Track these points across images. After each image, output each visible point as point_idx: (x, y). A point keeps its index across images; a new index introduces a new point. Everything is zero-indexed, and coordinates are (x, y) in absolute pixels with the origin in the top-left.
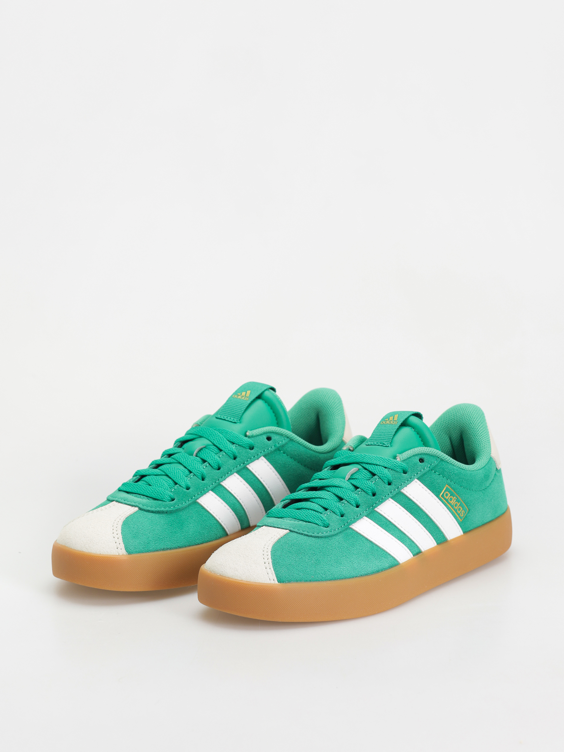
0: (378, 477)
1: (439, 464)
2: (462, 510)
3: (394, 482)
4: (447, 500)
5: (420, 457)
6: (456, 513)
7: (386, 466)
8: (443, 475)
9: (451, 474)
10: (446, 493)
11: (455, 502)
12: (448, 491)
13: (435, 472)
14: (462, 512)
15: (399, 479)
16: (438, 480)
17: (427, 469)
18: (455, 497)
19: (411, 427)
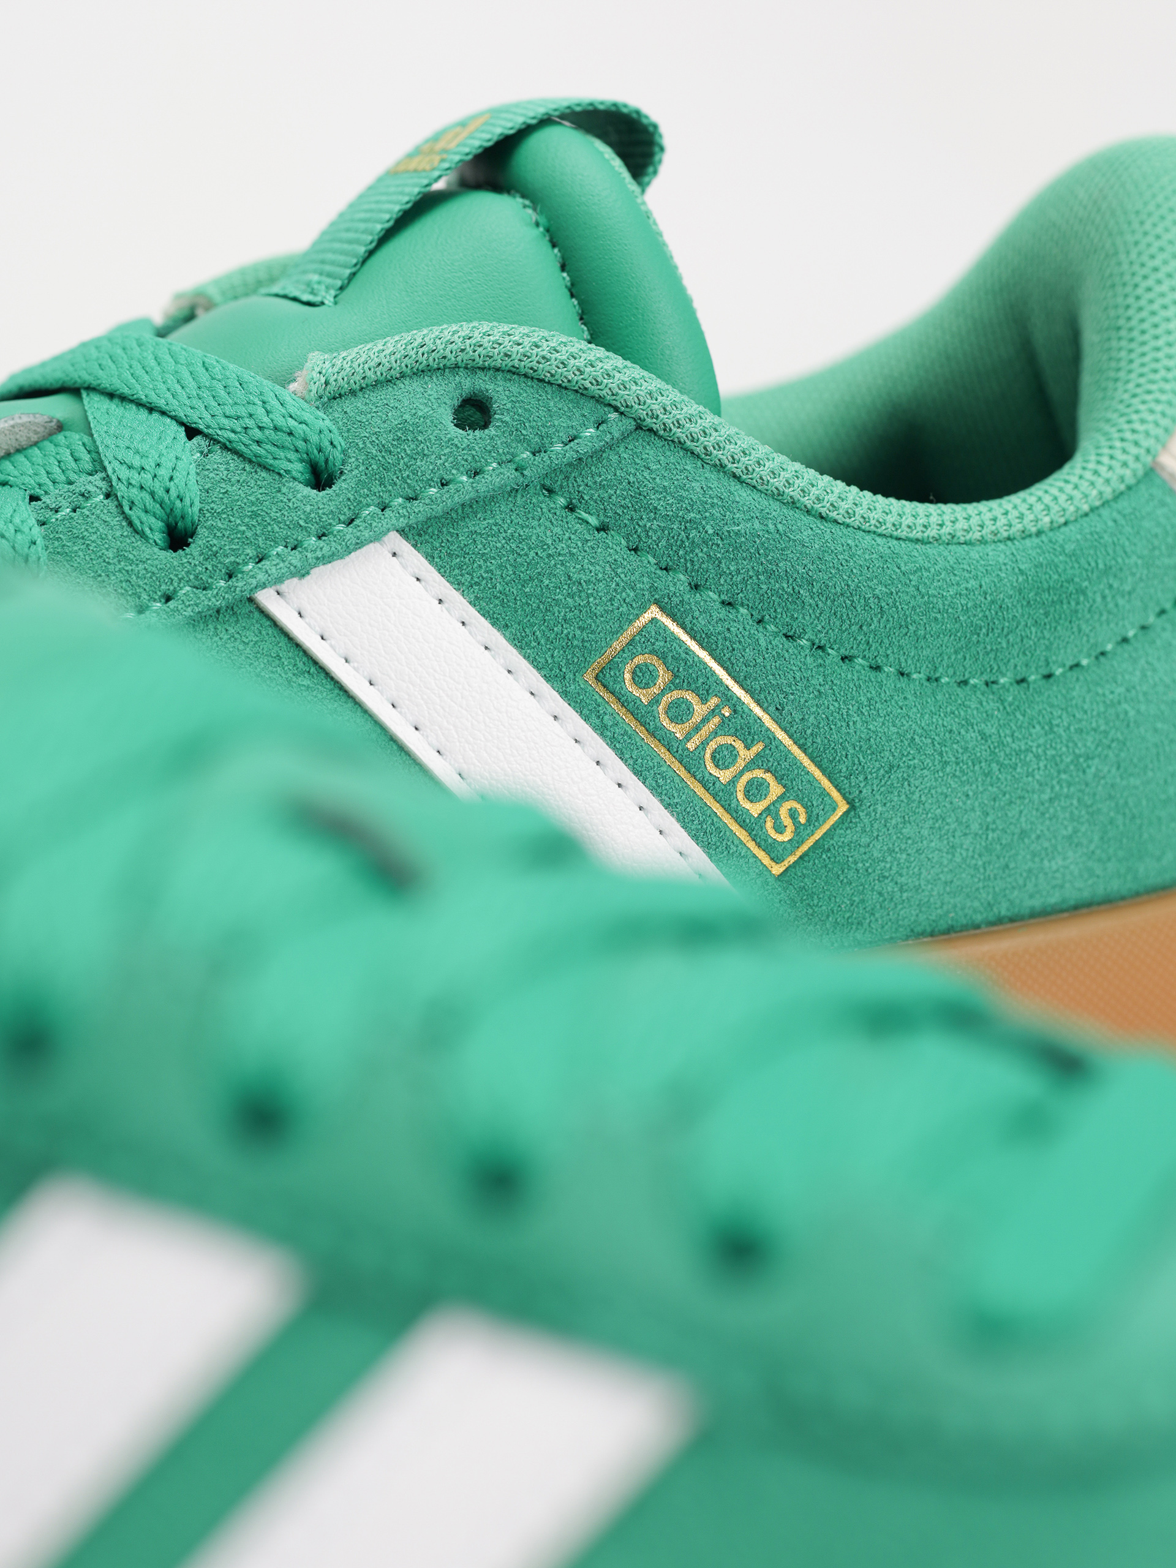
0: (104, 485)
1: (614, 458)
2: (782, 798)
3: (210, 528)
4: (642, 716)
5: (468, 384)
6: (727, 809)
7: (199, 418)
8: (627, 537)
9: (693, 533)
10: (639, 660)
11: (715, 733)
12: (653, 652)
13: (571, 508)
14: (783, 812)
15: (254, 515)
16: (577, 561)
17: (496, 476)
18: (713, 701)
19: (523, 196)
